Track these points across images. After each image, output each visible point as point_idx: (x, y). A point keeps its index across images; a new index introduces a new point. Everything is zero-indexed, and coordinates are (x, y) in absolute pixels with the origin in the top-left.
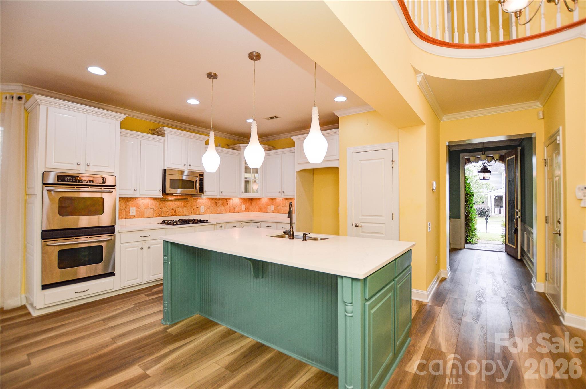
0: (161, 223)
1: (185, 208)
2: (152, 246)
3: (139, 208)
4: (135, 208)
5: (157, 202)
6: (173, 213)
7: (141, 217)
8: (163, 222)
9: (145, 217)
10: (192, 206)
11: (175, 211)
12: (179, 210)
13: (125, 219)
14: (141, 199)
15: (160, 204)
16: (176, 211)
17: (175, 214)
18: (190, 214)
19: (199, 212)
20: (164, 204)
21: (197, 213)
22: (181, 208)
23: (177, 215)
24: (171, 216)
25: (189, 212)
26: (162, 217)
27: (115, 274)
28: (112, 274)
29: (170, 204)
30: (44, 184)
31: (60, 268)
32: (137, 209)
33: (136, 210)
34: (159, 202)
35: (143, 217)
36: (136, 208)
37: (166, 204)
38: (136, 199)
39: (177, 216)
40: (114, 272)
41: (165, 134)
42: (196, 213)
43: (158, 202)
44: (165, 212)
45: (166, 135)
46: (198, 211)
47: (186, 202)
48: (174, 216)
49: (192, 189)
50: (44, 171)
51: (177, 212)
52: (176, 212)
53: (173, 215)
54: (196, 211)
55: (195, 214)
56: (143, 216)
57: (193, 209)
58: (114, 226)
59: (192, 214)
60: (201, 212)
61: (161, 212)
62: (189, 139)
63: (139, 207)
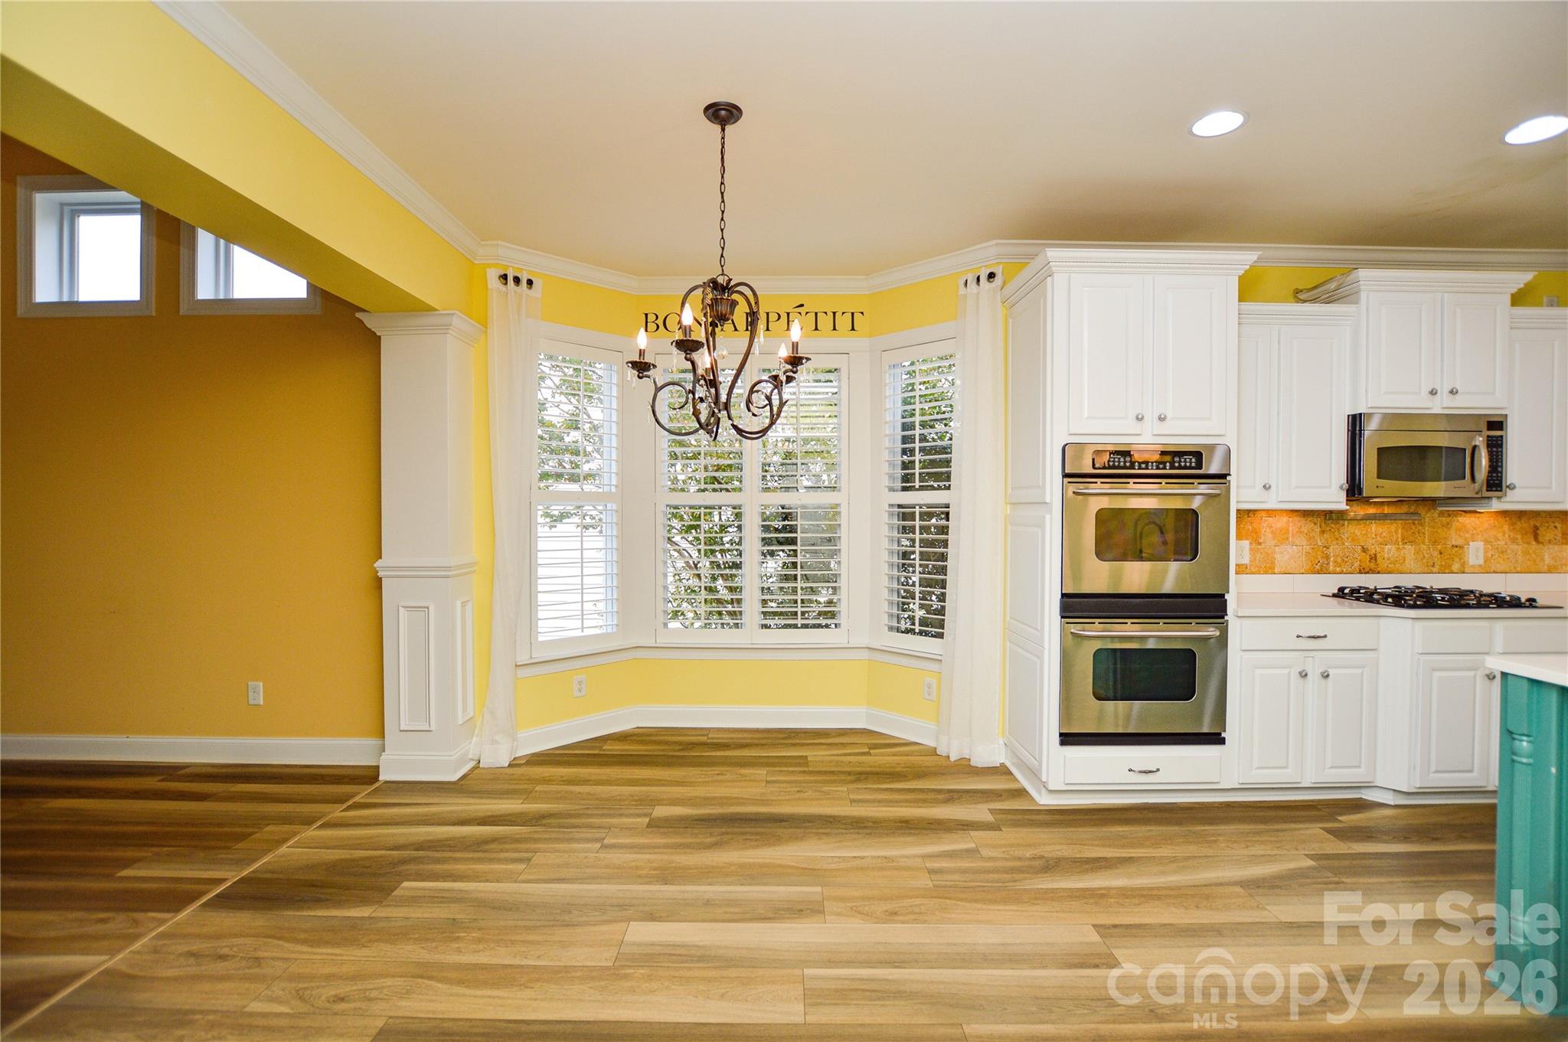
0: (1334, 596)
1: (1408, 546)
2: (1331, 672)
3: (1260, 544)
4: (1247, 542)
5: (1313, 525)
6: (1367, 565)
7: (1266, 573)
8: (1341, 594)
10: (1435, 542)
11: (1374, 558)
12: (1389, 552)
14: (1263, 514)
15: (1323, 532)
16: (1375, 555)
17: (1372, 565)
18: (1426, 570)
19: (1463, 565)
20: (1336, 533)
21: (1456, 567)
22: (1393, 548)
23: (1379, 569)
24: (1360, 572)
25: (1425, 561)
26: (1329, 573)
27: (1224, 739)
28: (1215, 738)
29: (1357, 532)
30: (1066, 476)
31: (1099, 697)
32: (1254, 546)
33: (1251, 549)
34: (1320, 526)
35: (1270, 571)
36: (1251, 544)
37: (1342, 531)
39: (1378, 573)
40: (1223, 735)
41: (1357, 292)
42: (1450, 566)
43: (1315, 524)
44: (1339, 560)
45: (1363, 295)
46: (1457, 560)
47: (1414, 528)
48: (1368, 573)
49: (1461, 479)
50: (1066, 443)
51: (1379, 559)
52: (1376, 559)
53: (1366, 570)
54: (1450, 558)
55: (1445, 569)
56: (1270, 568)
57: (1441, 553)
58: (1223, 596)
59: (1435, 570)
60: (1471, 563)
61: (1327, 557)
62: (1446, 294)
63: (1261, 541)
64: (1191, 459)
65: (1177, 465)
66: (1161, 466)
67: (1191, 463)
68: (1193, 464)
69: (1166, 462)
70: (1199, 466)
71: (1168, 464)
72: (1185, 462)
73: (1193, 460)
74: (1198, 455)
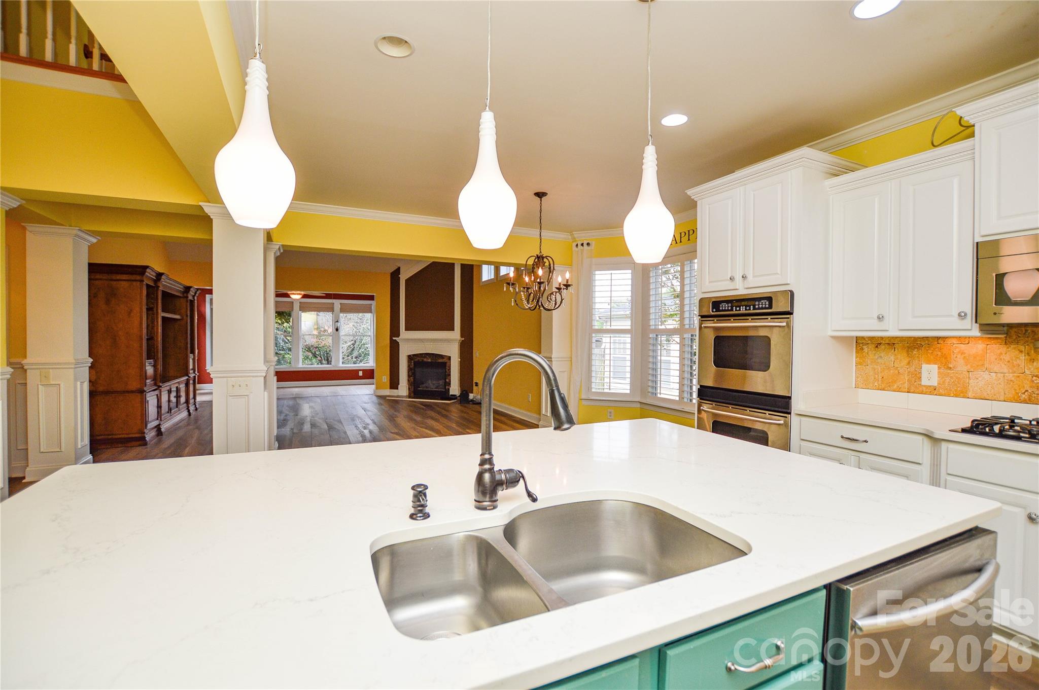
3: (950, 369)
4: (937, 366)
5: (1018, 352)
7: (956, 396)
9: (970, 396)
13: (908, 392)
14: (955, 341)
15: (1032, 360)
30: (701, 317)
32: (944, 371)
33: (940, 374)
34: (1028, 354)
35: (962, 395)
36: (939, 367)
38: (940, 341)
43: (1022, 352)
45: (976, 127)
50: (701, 298)
58: (789, 397)
61: (1037, 387)
63: (951, 366)
64: (766, 302)
65: (757, 307)
66: (748, 308)
67: (765, 305)
68: (767, 306)
69: (751, 306)
70: (770, 307)
71: (752, 307)
72: (762, 304)
73: (767, 303)
74: (770, 299)
